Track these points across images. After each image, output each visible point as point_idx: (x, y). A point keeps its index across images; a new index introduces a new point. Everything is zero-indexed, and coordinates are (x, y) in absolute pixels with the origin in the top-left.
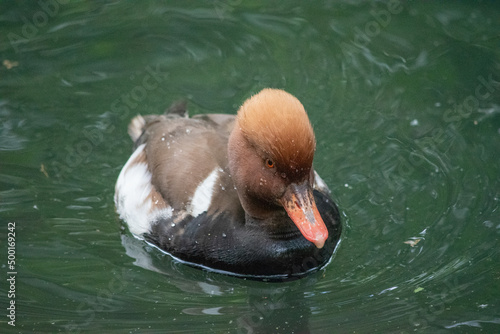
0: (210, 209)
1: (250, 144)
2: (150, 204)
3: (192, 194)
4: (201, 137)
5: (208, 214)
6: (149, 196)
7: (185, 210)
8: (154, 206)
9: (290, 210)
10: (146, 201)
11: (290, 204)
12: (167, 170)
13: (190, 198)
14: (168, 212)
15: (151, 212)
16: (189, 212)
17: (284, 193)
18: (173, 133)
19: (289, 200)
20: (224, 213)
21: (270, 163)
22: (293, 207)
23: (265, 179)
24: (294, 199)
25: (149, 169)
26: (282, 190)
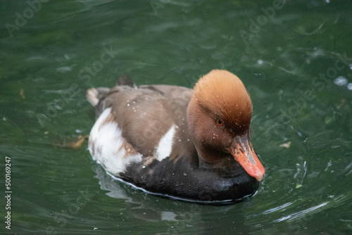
0: (171, 155)
1: (205, 109)
2: (123, 152)
3: (157, 144)
4: (158, 103)
5: (170, 159)
6: (122, 146)
7: (152, 155)
8: (127, 153)
9: (236, 155)
10: (120, 149)
11: (236, 151)
12: (135, 127)
13: (156, 148)
14: (139, 158)
15: (125, 157)
16: (155, 157)
17: (231, 144)
18: (135, 100)
19: (235, 148)
20: (182, 158)
21: (220, 122)
22: (238, 153)
23: (216, 134)
24: (239, 147)
25: (119, 126)
26: (230, 141)
